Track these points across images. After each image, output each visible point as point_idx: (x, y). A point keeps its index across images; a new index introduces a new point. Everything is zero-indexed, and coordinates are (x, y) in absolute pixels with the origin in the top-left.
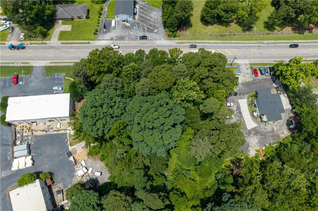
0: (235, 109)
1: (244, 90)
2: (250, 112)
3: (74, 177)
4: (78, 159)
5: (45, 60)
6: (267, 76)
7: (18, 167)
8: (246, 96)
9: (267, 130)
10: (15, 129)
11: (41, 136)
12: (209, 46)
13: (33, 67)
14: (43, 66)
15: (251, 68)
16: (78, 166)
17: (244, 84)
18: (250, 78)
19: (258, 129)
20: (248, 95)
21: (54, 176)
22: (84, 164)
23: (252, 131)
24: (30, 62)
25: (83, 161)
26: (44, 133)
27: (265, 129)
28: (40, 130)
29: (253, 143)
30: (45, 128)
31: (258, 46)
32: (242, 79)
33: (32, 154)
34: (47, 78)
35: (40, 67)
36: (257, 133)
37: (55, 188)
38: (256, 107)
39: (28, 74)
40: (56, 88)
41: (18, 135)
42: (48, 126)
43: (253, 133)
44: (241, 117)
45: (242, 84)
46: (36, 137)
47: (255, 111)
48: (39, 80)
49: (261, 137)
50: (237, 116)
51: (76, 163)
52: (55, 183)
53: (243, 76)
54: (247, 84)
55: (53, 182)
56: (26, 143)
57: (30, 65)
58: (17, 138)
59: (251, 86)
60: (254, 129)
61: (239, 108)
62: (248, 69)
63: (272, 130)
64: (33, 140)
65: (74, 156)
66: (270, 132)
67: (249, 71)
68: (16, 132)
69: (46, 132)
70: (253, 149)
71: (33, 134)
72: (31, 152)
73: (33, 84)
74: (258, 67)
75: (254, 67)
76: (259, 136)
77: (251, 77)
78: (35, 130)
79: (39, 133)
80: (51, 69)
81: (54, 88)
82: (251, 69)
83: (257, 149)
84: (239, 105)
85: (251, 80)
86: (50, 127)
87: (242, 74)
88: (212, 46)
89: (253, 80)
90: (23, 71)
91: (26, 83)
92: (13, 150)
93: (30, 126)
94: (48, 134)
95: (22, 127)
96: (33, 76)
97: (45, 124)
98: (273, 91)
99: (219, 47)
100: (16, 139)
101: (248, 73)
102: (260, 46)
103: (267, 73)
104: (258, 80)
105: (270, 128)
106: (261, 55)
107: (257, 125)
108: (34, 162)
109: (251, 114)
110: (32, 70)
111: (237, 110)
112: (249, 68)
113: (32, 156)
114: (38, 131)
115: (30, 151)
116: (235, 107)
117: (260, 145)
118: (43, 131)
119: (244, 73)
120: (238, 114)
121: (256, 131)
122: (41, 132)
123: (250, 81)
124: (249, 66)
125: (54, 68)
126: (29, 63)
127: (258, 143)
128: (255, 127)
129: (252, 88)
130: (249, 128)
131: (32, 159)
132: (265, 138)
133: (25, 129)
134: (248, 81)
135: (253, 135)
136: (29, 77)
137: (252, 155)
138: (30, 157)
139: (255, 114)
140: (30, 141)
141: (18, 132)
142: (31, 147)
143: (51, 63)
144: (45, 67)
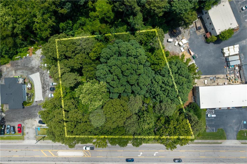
0: (47, 91)
1: (35, 110)
2: (34, 88)
3: (189, 39)
4: (187, 53)
5: (227, 147)
6: (9, 125)
7: (234, 47)
8: (34, 104)
9: (21, 71)
10: (242, 80)
11: (219, 73)
12: (64, 161)
13: (238, 139)
14: (228, 139)
15: (23, 134)
16: (186, 47)
17: (34, 117)
18: (27, 123)
19: (30, 73)
20: (32, 105)
21: (205, 41)
23: (36, 71)
24: (240, 144)
25: (182, 51)
26: (217, 76)
27: (23, 72)
28: (221, 79)
29: (36, 61)
30: (217, 81)
31: (11, 161)
32: (36, 122)
33: (224, 58)
34: (222, 127)
35: (231, 139)
36: (31, 69)
37: (202, 32)
38: (26, 93)
39: (240, 132)
40: (213, 116)
41: (238, 75)
42: (215, 82)
43: (35, 69)
44: (43, 84)
45: (36, 117)
46: (223, 73)
47: (28, 89)
48: (229, 125)
49: (28, 65)
50: (47, 85)
51: (188, 50)
52: (203, 35)
53: (34, 125)
54: (31, 116)
56: (231, 67)
57: (240, 141)
58: (239, 72)
59: (28, 114)
60: (33, 72)
61: (44, 92)
63: (17, 72)
64: (225, 71)
65: (190, 56)
66: (19, 69)
67: (26, 131)
68: (241, 78)
69: (215, 77)
70: (37, 55)
71: (225, 75)
72: (225, 60)
73: (234, 121)
74: (16, 135)
75: (20, 135)
76: (30, 66)
77: (25, 124)
78: (225, 79)
79: (222, 76)
80: (221, 137)
81: (215, 116)
83: (34, 55)
84: (43, 96)
85: (26, 121)
86: (213, 81)
87: (34, 127)
88: (61, 161)
89: (24, 120)
90: (245, 135)
91: (240, 122)
92: (241, 61)
93: (229, 82)
94: (214, 75)
95: (236, 82)
96: (235, 129)
97: (217, 84)
99: (53, 160)
101: (28, 128)
102: (9, 161)
103: (8, 128)
104: (19, 120)
106: (10, 150)
107: (30, 76)
108: (222, 52)
109: (34, 86)
110: (237, 135)
111: (46, 90)
112: (26, 134)
113: (224, 56)
116: (47, 94)
117: (31, 59)
118: (218, 78)
119: (32, 128)
120: (46, 87)
121: (32, 70)
123: (27, 119)
124: (25, 136)
125: (217, 137)
126: (242, 143)
127: (32, 60)
128: (32, 74)
129: (27, 112)
130: (38, 74)
131: (224, 54)
132: (24, 64)
133: (234, 80)
134: (30, 120)
135: (35, 67)
136: (238, 128)
138: (226, 55)
139: (29, 86)
140: (228, 70)
141: (239, 78)
142: (226, 64)
143: (221, 143)
144: (225, 139)
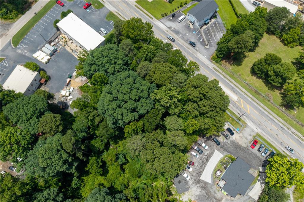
0: (206, 154)
1: (229, 148)
2: (216, 167)
3: (58, 92)
4: (71, 84)
5: (114, 7)
6: (262, 155)
7: (37, 57)
8: (226, 153)
9: (215, 195)
10: (59, 35)
11: (67, 52)
12: (237, 91)
13: (104, 6)
14: (110, 10)
15: (255, 137)
16: (67, 88)
17: (234, 143)
18: (245, 143)
19: (209, 186)
20: (228, 154)
21: (50, 80)
22: (71, 90)
24: (106, 3)
25: (73, 88)
26: (71, 51)
27: (215, 192)
28: (70, 48)
29: (194, 192)
30: (74, 49)
31: (282, 127)
32: (236, 138)
33: (52, 57)
34: (106, 20)
35: (108, 9)
36: (205, 188)
37: (43, 88)
38: (226, 170)
39: (97, 9)
40: (103, 30)
41: (57, 40)
42: (77, 49)
43: (201, 184)
44: (204, 164)
45: (232, 141)
46: (65, 50)
47: (221, 172)
48: (100, 17)
49: (204, 194)
50: (202, 160)
51: (68, 85)
52: (46, 86)
53: (240, 136)
54: (237, 146)
55: (46, 84)
56: (56, 48)
57: (103, 4)
58: (55, 41)
59: (238, 150)
60: (206, 183)
61: (210, 156)
62: (250, 135)
63: (220, 199)
64: (61, 50)
65: (71, 80)
66: (216, 199)
67: (250, 138)
68: (58, 37)
69: (73, 52)
70: (189, 196)
71: (65, 47)
72: (53, 56)
73: (94, 17)
74: (261, 142)
75: (258, 139)
76: (204, 192)
78: (68, 46)
79: (68, 49)
80: (113, 16)
81: (101, 29)
82: (253, 138)
83: (191, 199)
84: (213, 154)
85: (244, 145)
86: (77, 51)
87: (241, 135)
88: (240, 93)
89: (246, 148)
90: (97, 4)
91: (90, 13)
92: (45, 45)
93: (68, 41)
94: (72, 54)
95: (63, 37)
96: (99, 12)
97: (76, 47)
98: (254, 172)
99: (245, 99)
100: (53, 41)
101: (247, 139)
102: (283, 129)
103: (265, 154)
104: (250, 152)
105: (219, 196)
106: (276, 136)
107: (211, 183)
108: (48, 62)
109: (215, 170)
110: (102, 8)
111: (206, 156)
112: (252, 136)
113: (51, 58)
114: (69, 48)
115: (53, 54)
116: (208, 152)
117: (197, 198)
118: (72, 50)
119: (243, 136)
120: (204, 159)
121: (205, 186)
122: (70, 49)
123: (242, 146)
124: (255, 135)
125: (115, 17)
126: (104, 2)
127: (196, 196)
128: (208, 183)
129: (238, 153)
130: (202, 178)
131: (49, 60)
132: (207, 199)
133: (64, 39)
134: (240, 143)
135: (200, 186)
136: (96, 11)
137: (182, 199)
138: (49, 58)
139: (218, 173)
141: (59, 38)
142: (56, 53)
143: (116, 12)
144: (111, 12)
